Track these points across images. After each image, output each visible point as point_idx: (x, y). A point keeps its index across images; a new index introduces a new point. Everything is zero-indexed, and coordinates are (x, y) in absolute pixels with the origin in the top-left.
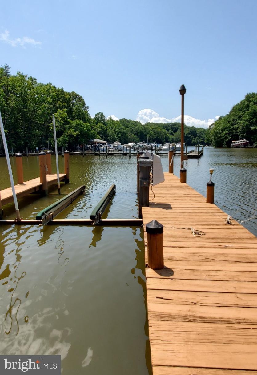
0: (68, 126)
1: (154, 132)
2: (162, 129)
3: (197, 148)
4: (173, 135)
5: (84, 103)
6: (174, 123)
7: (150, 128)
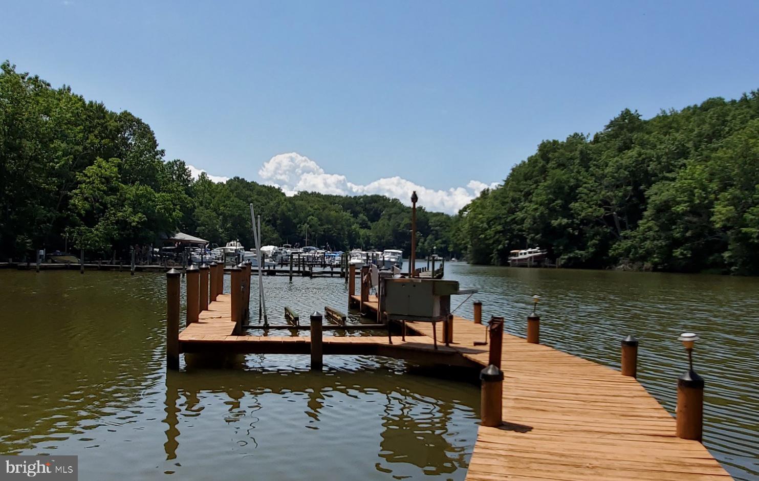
0: (115, 197)
1: (320, 220)
2: (340, 210)
3: (431, 264)
4: (369, 228)
5: (155, 142)
6: (372, 196)
7: (309, 208)
